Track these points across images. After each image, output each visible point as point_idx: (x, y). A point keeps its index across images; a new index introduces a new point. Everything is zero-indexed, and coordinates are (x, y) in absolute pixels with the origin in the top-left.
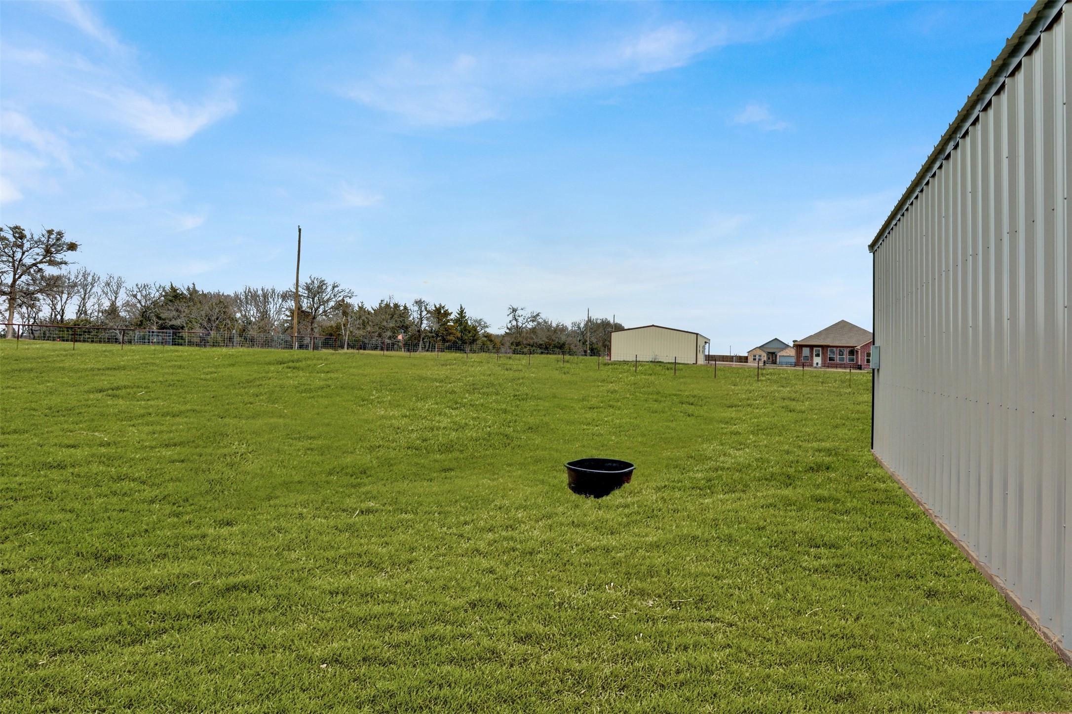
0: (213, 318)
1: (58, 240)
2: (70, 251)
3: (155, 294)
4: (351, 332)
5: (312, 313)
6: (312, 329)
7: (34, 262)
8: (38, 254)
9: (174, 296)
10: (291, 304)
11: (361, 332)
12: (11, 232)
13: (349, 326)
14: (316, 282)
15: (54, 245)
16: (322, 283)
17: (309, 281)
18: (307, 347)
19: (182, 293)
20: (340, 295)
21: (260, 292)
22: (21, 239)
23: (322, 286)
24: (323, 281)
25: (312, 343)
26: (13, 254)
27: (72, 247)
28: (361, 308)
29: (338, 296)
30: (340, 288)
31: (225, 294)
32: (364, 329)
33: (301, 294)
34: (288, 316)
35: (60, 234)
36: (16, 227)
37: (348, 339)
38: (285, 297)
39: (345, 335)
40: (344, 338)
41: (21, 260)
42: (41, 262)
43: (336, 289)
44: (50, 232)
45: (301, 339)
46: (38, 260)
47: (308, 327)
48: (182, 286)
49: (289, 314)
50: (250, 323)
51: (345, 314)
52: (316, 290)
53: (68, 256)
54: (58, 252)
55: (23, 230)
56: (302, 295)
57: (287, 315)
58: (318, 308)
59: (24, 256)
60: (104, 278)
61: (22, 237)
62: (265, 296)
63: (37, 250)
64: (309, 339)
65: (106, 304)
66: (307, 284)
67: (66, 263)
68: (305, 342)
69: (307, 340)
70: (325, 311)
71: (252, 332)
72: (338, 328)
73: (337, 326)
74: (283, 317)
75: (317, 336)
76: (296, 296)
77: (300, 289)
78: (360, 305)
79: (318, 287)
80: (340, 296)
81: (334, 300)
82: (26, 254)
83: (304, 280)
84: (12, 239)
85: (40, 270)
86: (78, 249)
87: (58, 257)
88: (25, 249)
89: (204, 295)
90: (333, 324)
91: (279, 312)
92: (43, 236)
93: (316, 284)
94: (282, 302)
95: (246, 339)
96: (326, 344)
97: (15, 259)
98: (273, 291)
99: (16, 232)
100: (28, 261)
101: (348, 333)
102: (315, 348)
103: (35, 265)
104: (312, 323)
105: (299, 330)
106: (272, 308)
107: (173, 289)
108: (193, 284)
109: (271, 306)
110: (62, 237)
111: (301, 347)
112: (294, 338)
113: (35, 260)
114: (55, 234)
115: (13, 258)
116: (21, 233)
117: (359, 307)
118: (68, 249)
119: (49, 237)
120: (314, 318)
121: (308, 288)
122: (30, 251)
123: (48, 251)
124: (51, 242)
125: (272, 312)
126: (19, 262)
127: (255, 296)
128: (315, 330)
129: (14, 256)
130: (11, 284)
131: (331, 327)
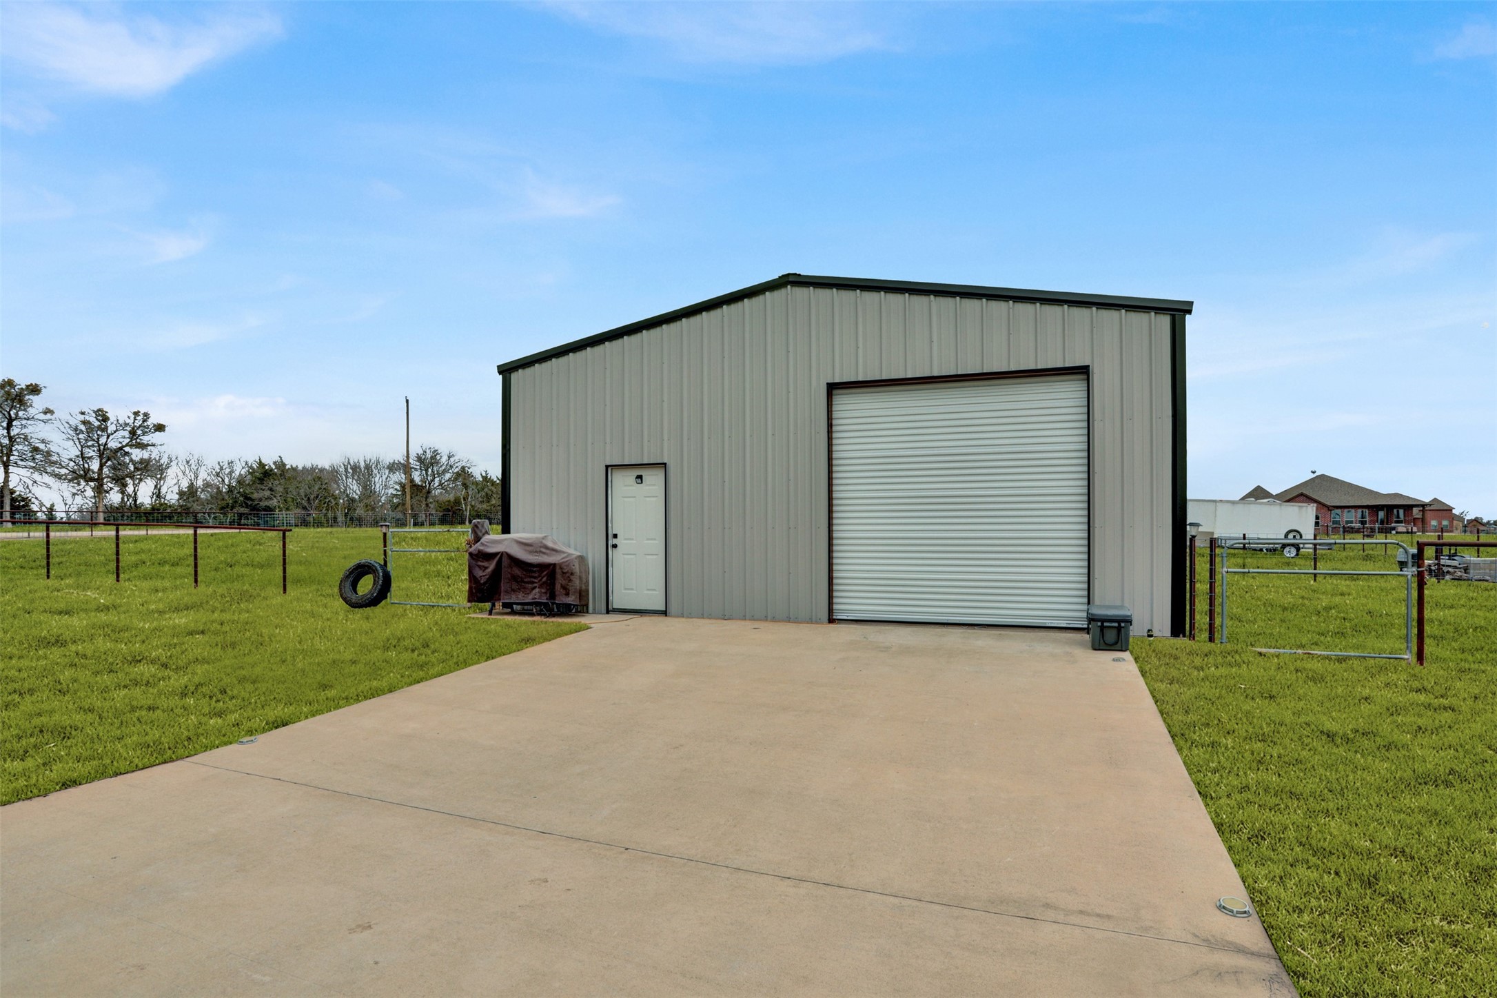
0: (312, 497)
1: (144, 421)
2: (157, 433)
3: (239, 470)
4: (472, 506)
5: (426, 486)
6: (427, 505)
7: (120, 445)
8: (124, 437)
9: (263, 474)
10: (400, 477)
11: (484, 506)
12: (94, 415)
13: (469, 499)
14: (428, 451)
15: (140, 426)
16: (436, 453)
17: (421, 452)
18: (422, 524)
19: (272, 470)
20: (456, 465)
21: (362, 465)
22: (105, 422)
23: (436, 456)
24: (437, 451)
25: (428, 519)
26: (98, 439)
27: (160, 428)
28: (485, 478)
29: (454, 467)
30: (456, 458)
31: (319, 467)
32: (488, 502)
33: (412, 466)
34: (398, 490)
35: (146, 415)
36: (99, 410)
37: (470, 515)
38: (392, 468)
39: (466, 510)
40: (465, 513)
41: (106, 444)
42: (126, 445)
43: (452, 459)
44: (136, 414)
45: (415, 516)
46: (124, 444)
47: (422, 502)
48: (269, 461)
49: (398, 487)
50: (353, 500)
51: (465, 486)
52: (429, 462)
53: (155, 437)
54: (144, 433)
55: (106, 412)
56: (413, 468)
57: (396, 489)
58: (433, 480)
59: (109, 440)
60: (182, 458)
61: (106, 419)
62: (368, 467)
63: (122, 433)
64: (424, 516)
65: (185, 484)
66: (418, 454)
67: (153, 445)
68: (420, 520)
69: (422, 517)
70: (441, 484)
71: (360, 511)
72: (457, 502)
73: (455, 500)
74: (391, 491)
75: (434, 512)
76: (406, 468)
77: (411, 461)
78: (484, 474)
79: (432, 457)
80: (457, 467)
81: (450, 471)
82: (111, 437)
83: (415, 450)
84: (97, 423)
85: (127, 454)
86: (166, 429)
87: (146, 439)
88: (109, 432)
89: (294, 469)
90: (451, 497)
91: (386, 487)
92: (129, 417)
93: (429, 455)
94: (389, 473)
95: (352, 519)
96: (443, 521)
97: (100, 443)
98: (378, 462)
99: (100, 415)
100: (113, 444)
101: (469, 507)
102: (432, 524)
103: (121, 448)
104: (427, 498)
105: (411, 506)
106: (378, 481)
107: (261, 464)
108: (280, 457)
109: (377, 479)
110: (148, 418)
111: (415, 524)
112: (408, 515)
113: (120, 443)
114: (142, 415)
115: (98, 442)
116: (104, 415)
117: (482, 477)
118: (156, 431)
119: (135, 419)
120: (429, 492)
121: (419, 459)
122: (115, 434)
123: (133, 433)
124: (138, 424)
125: (377, 486)
126: (104, 446)
127: (355, 468)
128: (430, 505)
129: (99, 441)
130: (99, 470)
131: (449, 501)
